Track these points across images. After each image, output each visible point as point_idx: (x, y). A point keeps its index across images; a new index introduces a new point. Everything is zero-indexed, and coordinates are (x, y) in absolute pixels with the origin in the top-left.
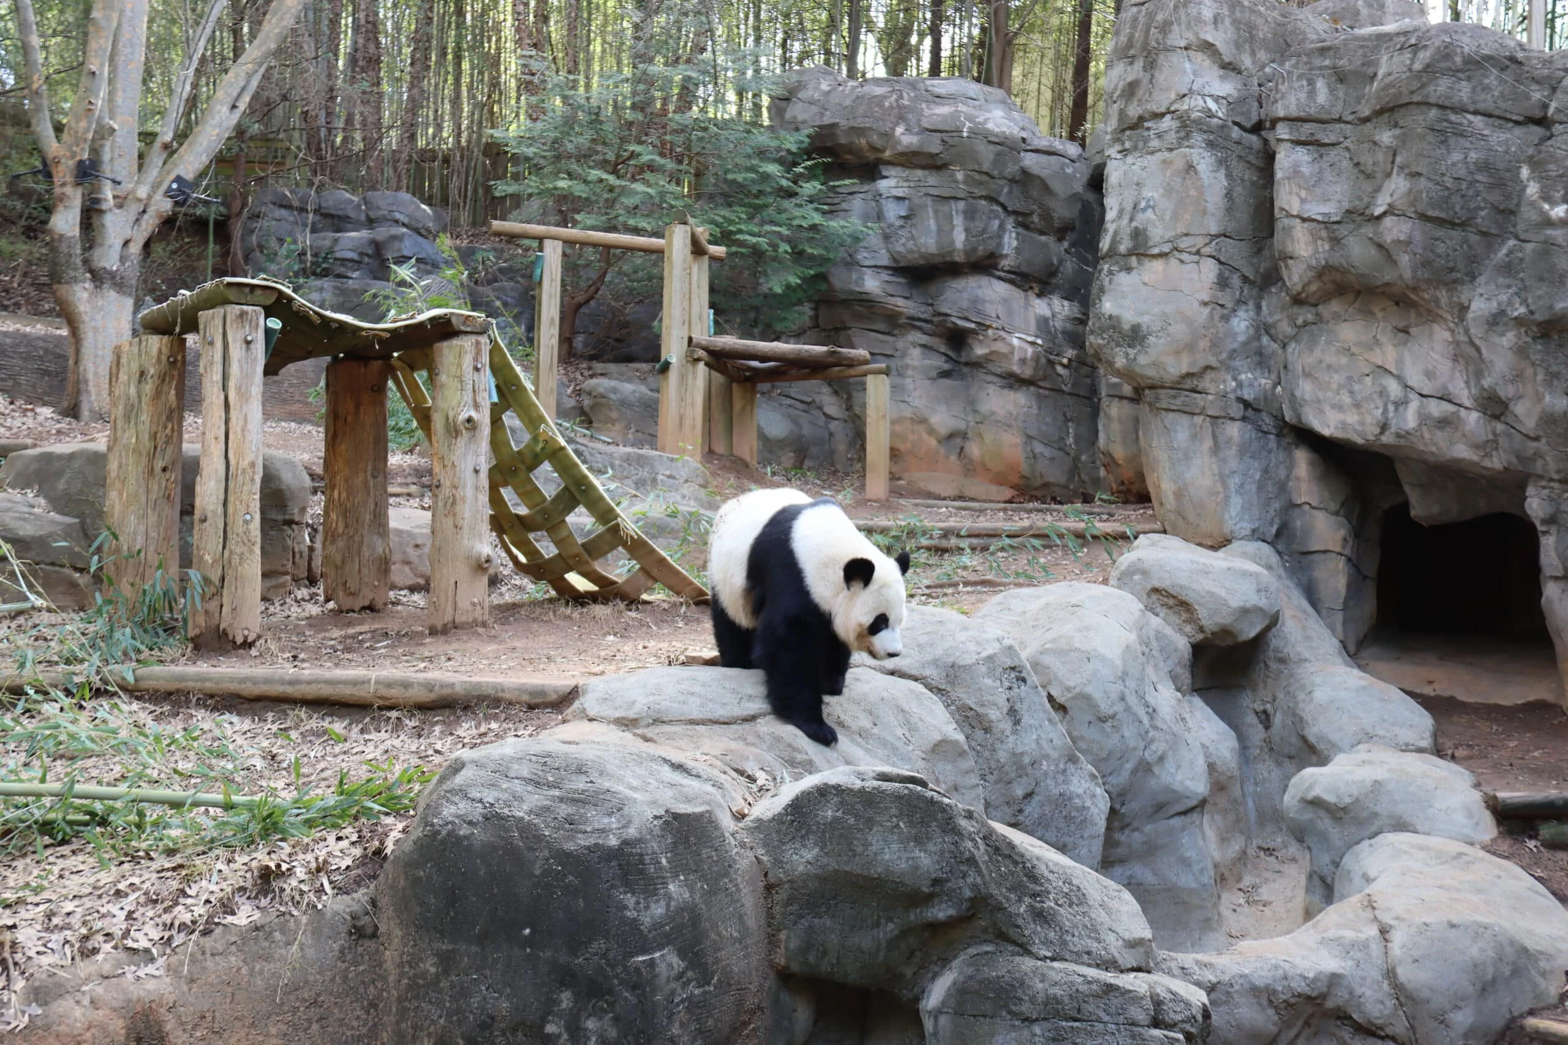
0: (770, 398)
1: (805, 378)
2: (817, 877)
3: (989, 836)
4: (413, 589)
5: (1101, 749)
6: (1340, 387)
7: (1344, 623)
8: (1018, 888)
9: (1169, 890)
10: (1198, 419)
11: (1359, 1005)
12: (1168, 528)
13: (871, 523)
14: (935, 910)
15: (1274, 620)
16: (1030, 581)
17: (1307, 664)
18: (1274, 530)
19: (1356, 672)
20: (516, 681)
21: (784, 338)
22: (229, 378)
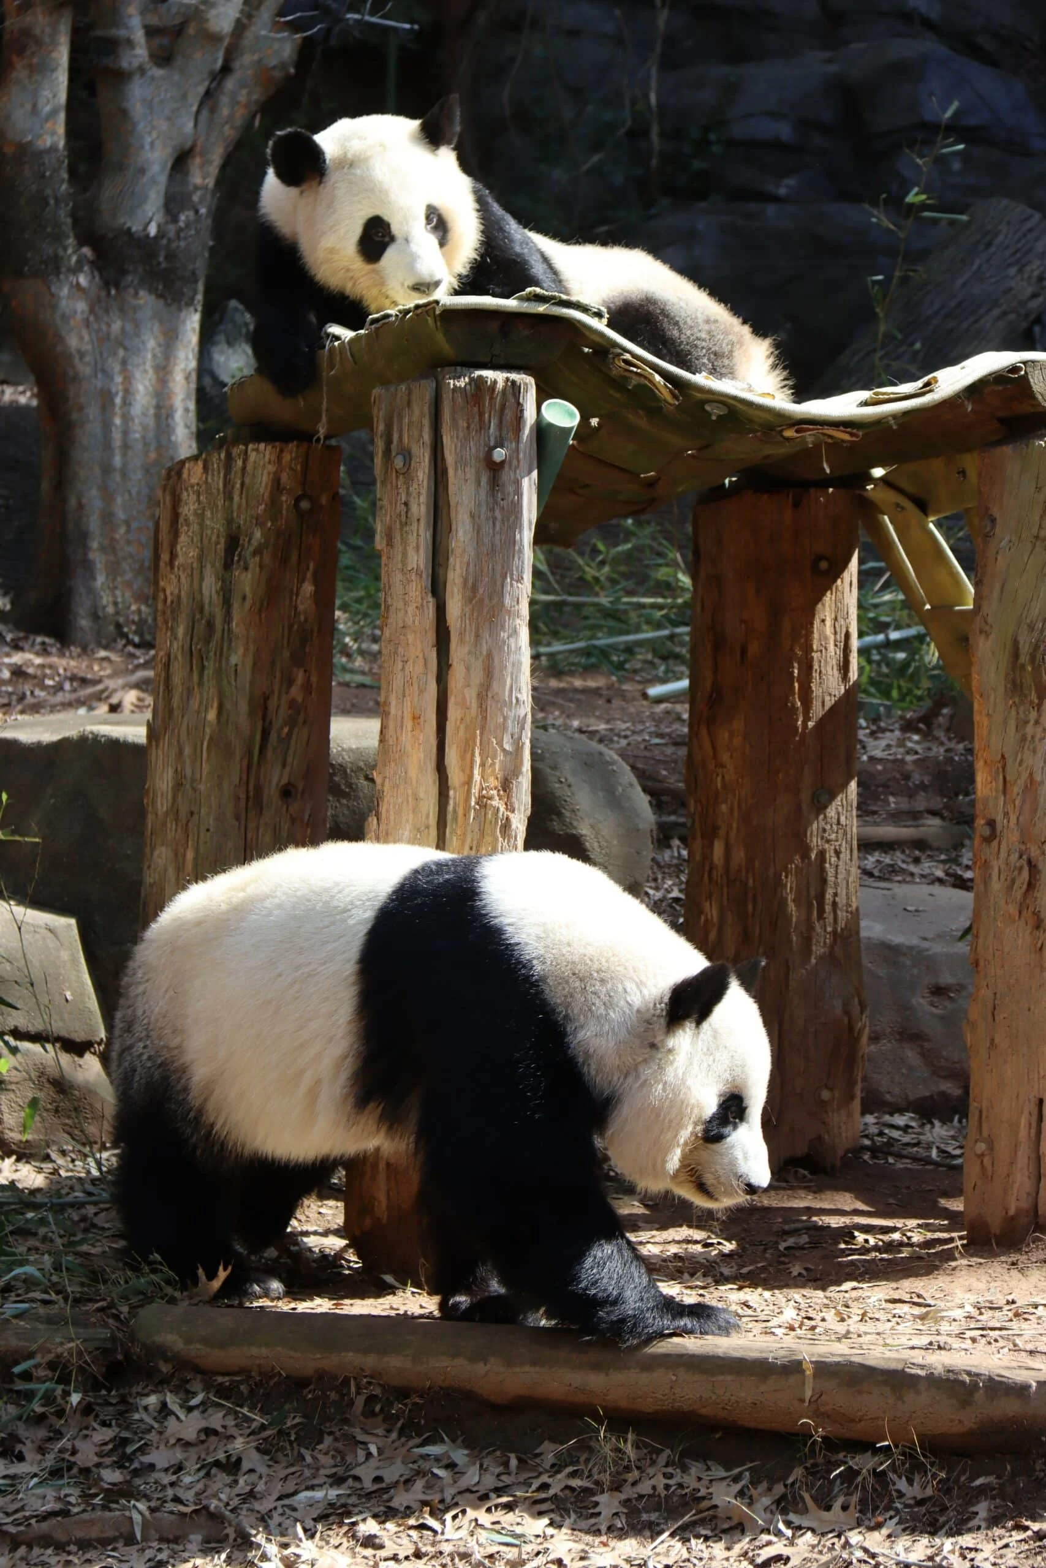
4: (928, 1109)
22: (448, 559)
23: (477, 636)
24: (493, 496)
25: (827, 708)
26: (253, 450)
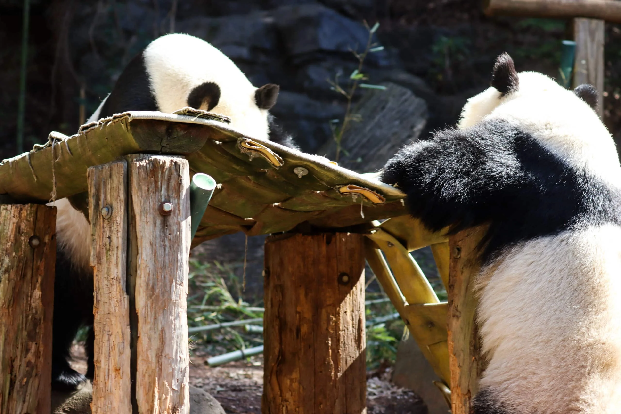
22: (136, 271)
23: (155, 318)
24: (164, 232)
25: (348, 365)
26: (4, 209)
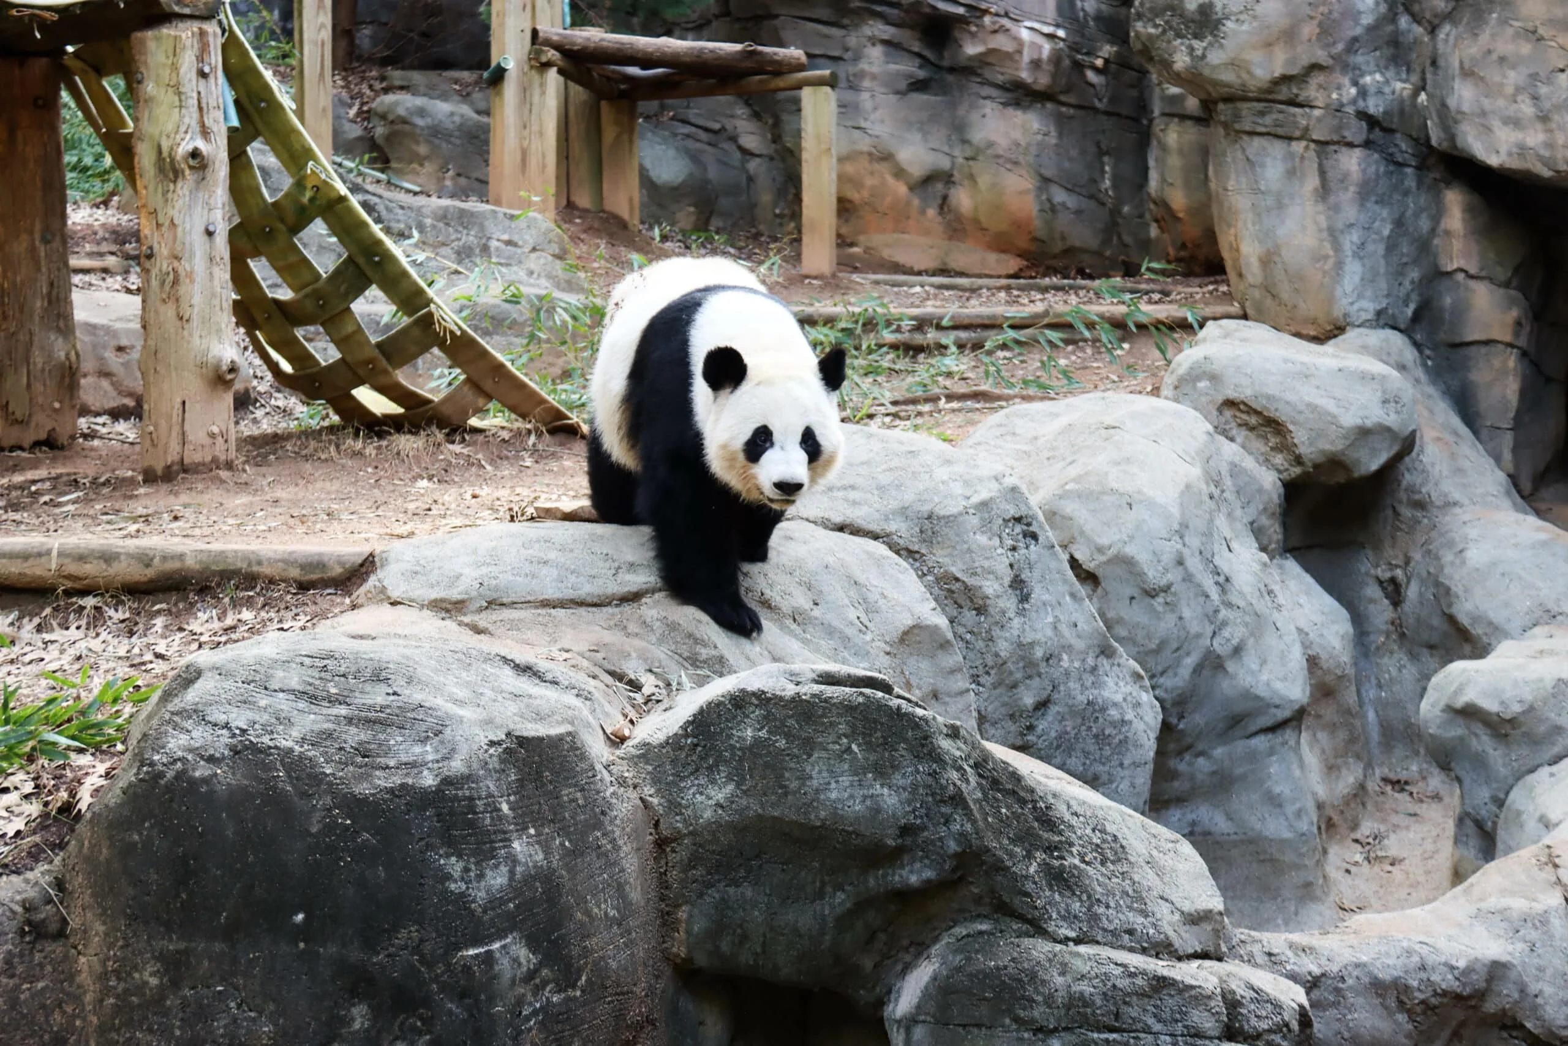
0: (658, 125)
1: (710, 92)
2: (731, 825)
3: (982, 763)
4: (116, 414)
5: (1149, 637)
6: (1518, 90)
7: (1515, 450)
8: (1027, 839)
9: (1251, 842)
10: (1298, 147)
11: (1535, 1008)
12: (1250, 312)
13: (809, 310)
14: (904, 873)
15: (1408, 445)
16: (1044, 392)
17: (1457, 510)
18: (1409, 311)
19: (1532, 520)
20: (281, 548)
21: (677, 32)
